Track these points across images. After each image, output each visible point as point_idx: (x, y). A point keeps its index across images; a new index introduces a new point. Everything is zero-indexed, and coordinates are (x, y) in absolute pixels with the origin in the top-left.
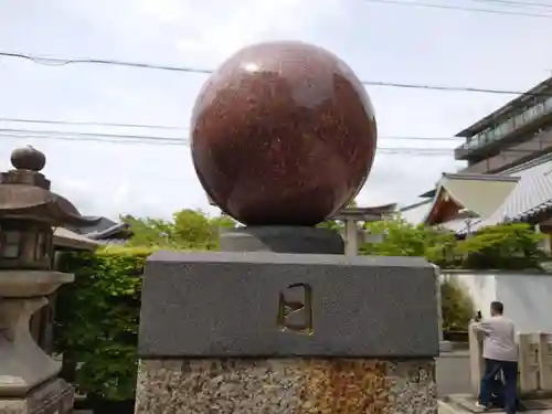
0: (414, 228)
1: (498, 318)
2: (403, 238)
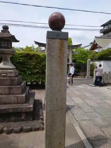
0: (86, 50)
1: (100, 68)
2: (83, 53)
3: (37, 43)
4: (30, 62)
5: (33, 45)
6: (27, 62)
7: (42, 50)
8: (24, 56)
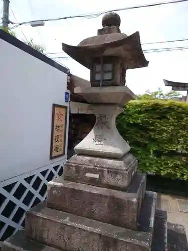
3: (169, 83)
4: (159, 125)
5: (159, 89)
6: (152, 125)
7: (181, 96)
8: (146, 111)
